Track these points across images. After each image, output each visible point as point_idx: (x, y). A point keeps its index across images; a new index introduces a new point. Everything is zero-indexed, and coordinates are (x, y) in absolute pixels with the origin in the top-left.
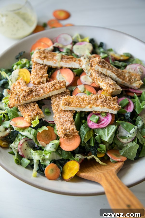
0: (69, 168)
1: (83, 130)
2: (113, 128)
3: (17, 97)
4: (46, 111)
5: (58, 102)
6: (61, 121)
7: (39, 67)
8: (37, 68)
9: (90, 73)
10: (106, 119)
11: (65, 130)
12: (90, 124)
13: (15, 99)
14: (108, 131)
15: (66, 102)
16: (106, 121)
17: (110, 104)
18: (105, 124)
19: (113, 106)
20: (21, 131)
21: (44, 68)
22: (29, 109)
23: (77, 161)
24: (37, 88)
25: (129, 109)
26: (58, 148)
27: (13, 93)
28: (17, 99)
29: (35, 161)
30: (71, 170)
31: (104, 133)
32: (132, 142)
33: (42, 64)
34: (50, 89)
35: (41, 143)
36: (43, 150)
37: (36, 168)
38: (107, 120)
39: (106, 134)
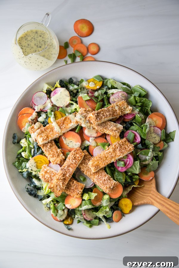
0: (123, 205)
1: (119, 177)
2: (138, 163)
3: (59, 188)
4: (82, 179)
5: (86, 167)
6: (101, 182)
7: (48, 146)
8: (48, 149)
9: (92, 128)
10: (128, 160)
11: (109, 188)
12: (120, 169)
13: (59, 190)
14: (135, 167)
15: (96, 167)
16: (130, 161)
17: (126, 148)
18: (130, 163)
19: (129, 149)
20: (80, 208)
21: (53, 145)
22: (72, 188)
23: (126, 198)
24: (65, 169)
25: (137, 139)
26: (111, 199)
27: (54, 187)
28: (60, 189)
29: (101, 217)
30: (126, 206)
31: (133, 169)
32: (152, 161)
33: (49, 142)
34: (75, 163)
35: (98, 204)
36: (101, 207)
37: (104, 220)
38: (130, 159)
39: (135, 169)
